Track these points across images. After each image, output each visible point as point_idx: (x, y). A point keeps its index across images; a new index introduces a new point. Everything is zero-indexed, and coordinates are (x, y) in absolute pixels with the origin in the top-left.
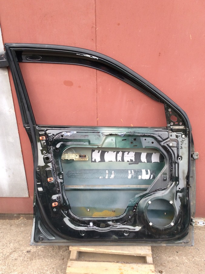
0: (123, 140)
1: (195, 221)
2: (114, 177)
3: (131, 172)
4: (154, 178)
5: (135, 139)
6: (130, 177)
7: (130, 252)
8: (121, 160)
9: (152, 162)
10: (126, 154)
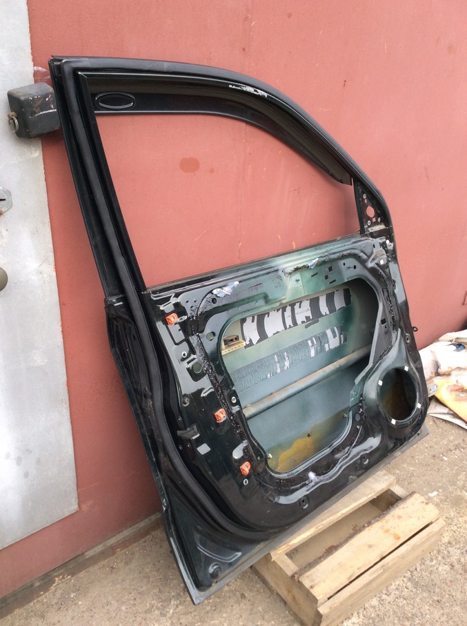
2: (291, 364)
4: (345, 340)
5: (330, 269)
6: (313, 353)
7: (367, 496)
8: (292, 325)
9: (336, 311)
10: (297, 307)
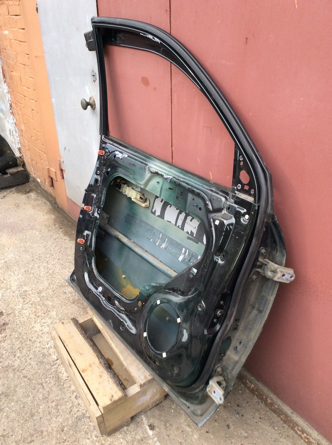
0: (169, 188)
1: (212, 385)
2: (165, 248)
3: (185, 252)
5: (182, 194)
6: (181, 258)
8: (180, 227)
10: (189, 218)
